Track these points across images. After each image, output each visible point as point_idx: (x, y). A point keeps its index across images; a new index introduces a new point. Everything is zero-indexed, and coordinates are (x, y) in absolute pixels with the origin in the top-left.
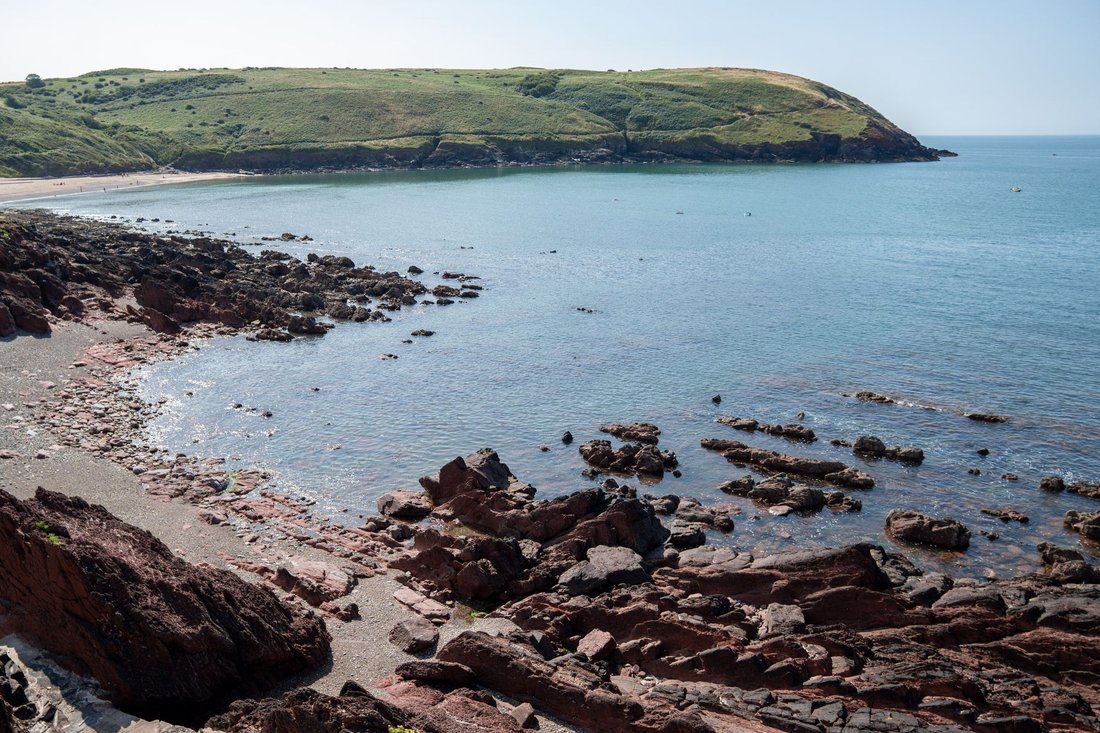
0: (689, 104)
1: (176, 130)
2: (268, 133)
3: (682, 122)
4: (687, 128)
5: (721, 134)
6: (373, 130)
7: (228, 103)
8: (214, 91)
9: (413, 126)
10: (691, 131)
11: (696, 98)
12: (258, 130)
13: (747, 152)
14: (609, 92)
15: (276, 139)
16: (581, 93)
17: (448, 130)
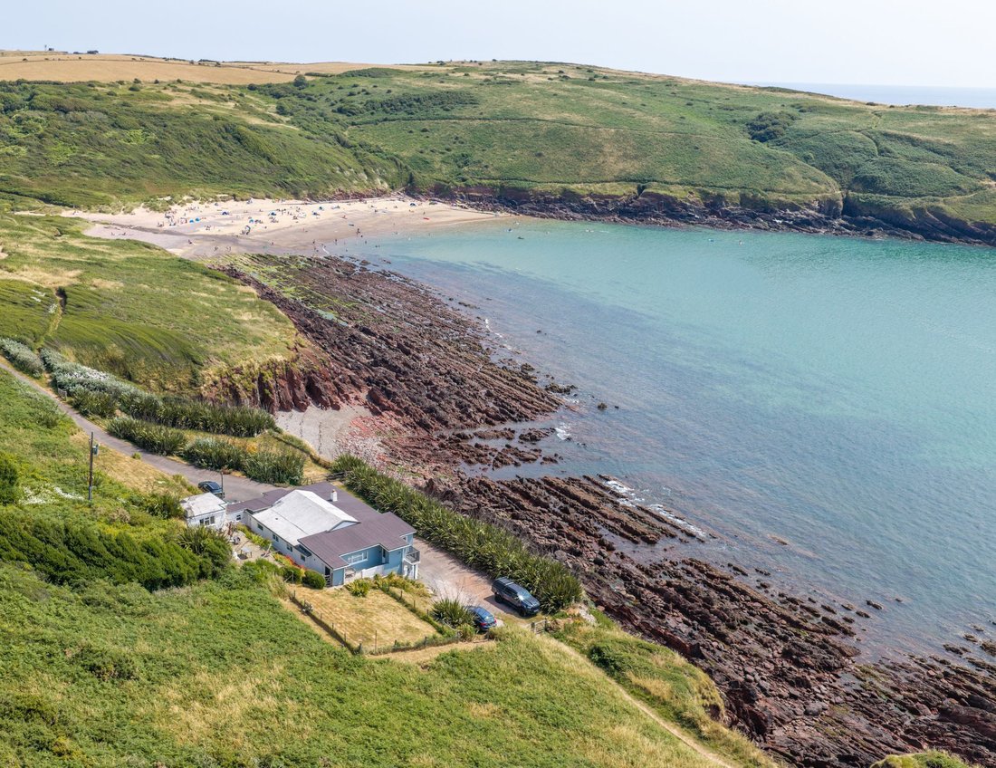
0: (929, 166)
1: (410, 155)
2: (486, 167)
3: (912, 188)
4: (913, 196)
5: (953, 207)
6: (583, 172)
7: (460, 129)
8: (449, 114)
9: (622, 170)
10: (919, 199)
11: (942, 159)
12: (479, 162)
13: (979, 230)
14: (842, 144)
15: (493, 173)
16: (811, 142)
17: (656, 178)
